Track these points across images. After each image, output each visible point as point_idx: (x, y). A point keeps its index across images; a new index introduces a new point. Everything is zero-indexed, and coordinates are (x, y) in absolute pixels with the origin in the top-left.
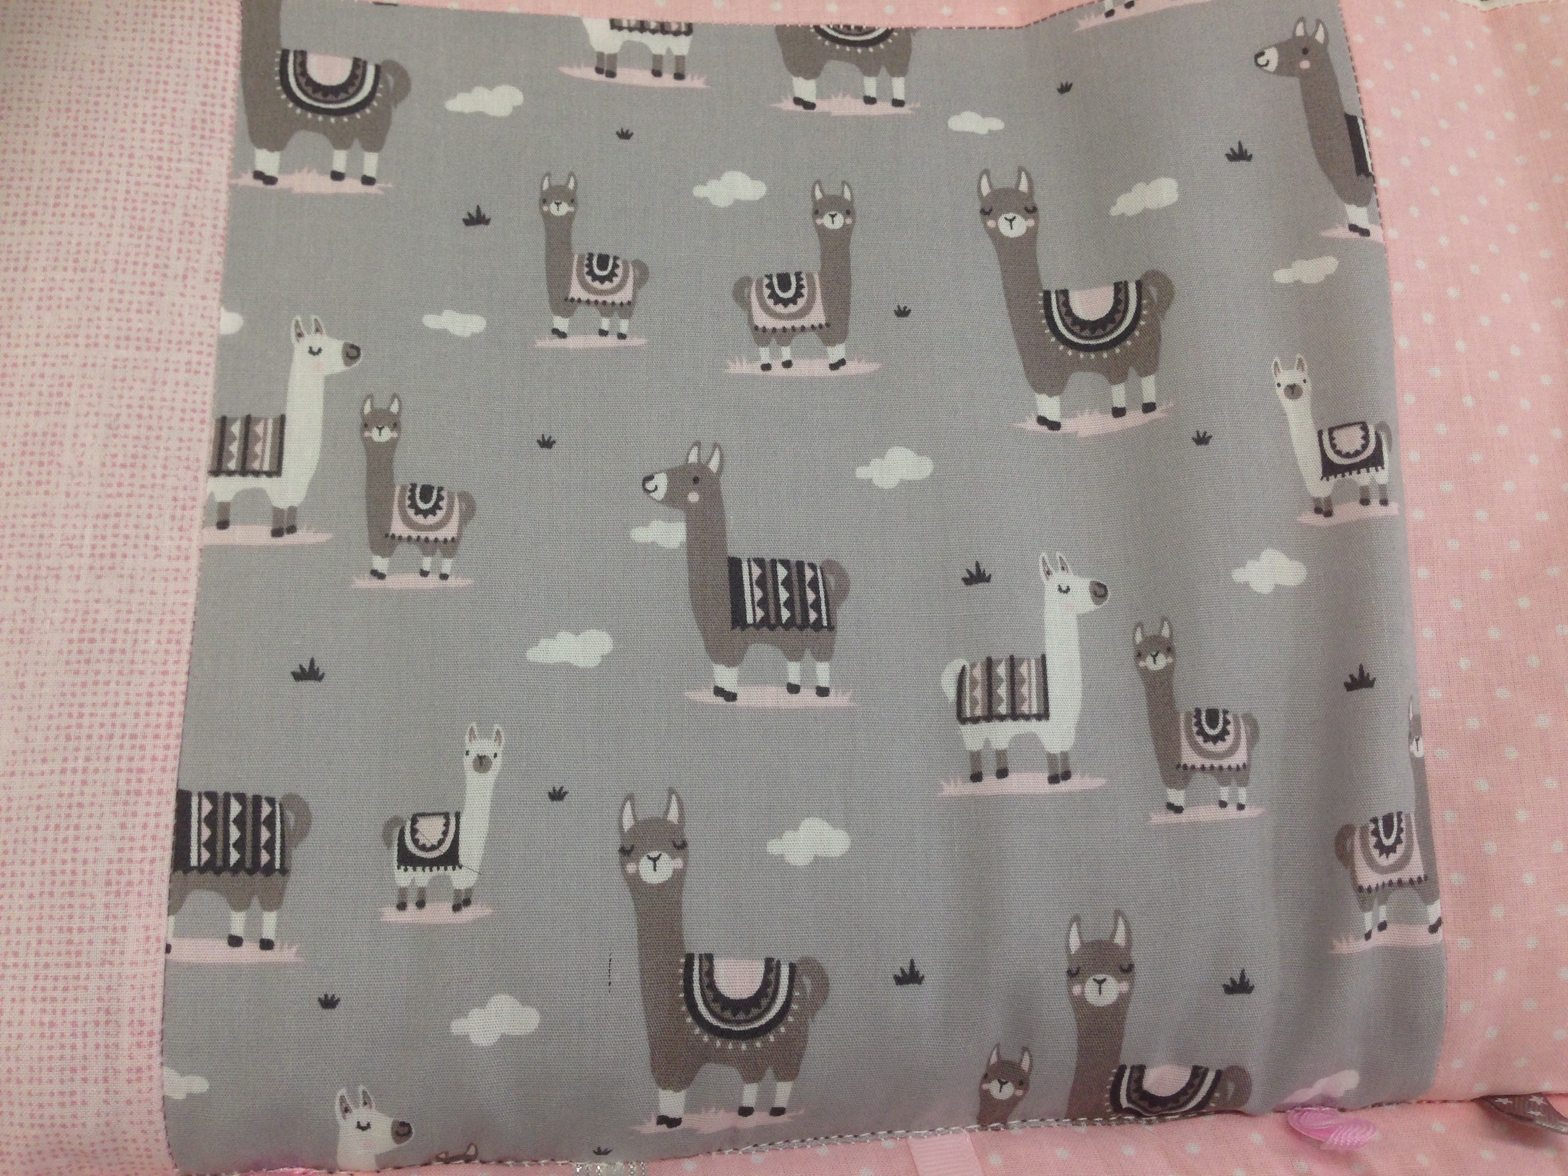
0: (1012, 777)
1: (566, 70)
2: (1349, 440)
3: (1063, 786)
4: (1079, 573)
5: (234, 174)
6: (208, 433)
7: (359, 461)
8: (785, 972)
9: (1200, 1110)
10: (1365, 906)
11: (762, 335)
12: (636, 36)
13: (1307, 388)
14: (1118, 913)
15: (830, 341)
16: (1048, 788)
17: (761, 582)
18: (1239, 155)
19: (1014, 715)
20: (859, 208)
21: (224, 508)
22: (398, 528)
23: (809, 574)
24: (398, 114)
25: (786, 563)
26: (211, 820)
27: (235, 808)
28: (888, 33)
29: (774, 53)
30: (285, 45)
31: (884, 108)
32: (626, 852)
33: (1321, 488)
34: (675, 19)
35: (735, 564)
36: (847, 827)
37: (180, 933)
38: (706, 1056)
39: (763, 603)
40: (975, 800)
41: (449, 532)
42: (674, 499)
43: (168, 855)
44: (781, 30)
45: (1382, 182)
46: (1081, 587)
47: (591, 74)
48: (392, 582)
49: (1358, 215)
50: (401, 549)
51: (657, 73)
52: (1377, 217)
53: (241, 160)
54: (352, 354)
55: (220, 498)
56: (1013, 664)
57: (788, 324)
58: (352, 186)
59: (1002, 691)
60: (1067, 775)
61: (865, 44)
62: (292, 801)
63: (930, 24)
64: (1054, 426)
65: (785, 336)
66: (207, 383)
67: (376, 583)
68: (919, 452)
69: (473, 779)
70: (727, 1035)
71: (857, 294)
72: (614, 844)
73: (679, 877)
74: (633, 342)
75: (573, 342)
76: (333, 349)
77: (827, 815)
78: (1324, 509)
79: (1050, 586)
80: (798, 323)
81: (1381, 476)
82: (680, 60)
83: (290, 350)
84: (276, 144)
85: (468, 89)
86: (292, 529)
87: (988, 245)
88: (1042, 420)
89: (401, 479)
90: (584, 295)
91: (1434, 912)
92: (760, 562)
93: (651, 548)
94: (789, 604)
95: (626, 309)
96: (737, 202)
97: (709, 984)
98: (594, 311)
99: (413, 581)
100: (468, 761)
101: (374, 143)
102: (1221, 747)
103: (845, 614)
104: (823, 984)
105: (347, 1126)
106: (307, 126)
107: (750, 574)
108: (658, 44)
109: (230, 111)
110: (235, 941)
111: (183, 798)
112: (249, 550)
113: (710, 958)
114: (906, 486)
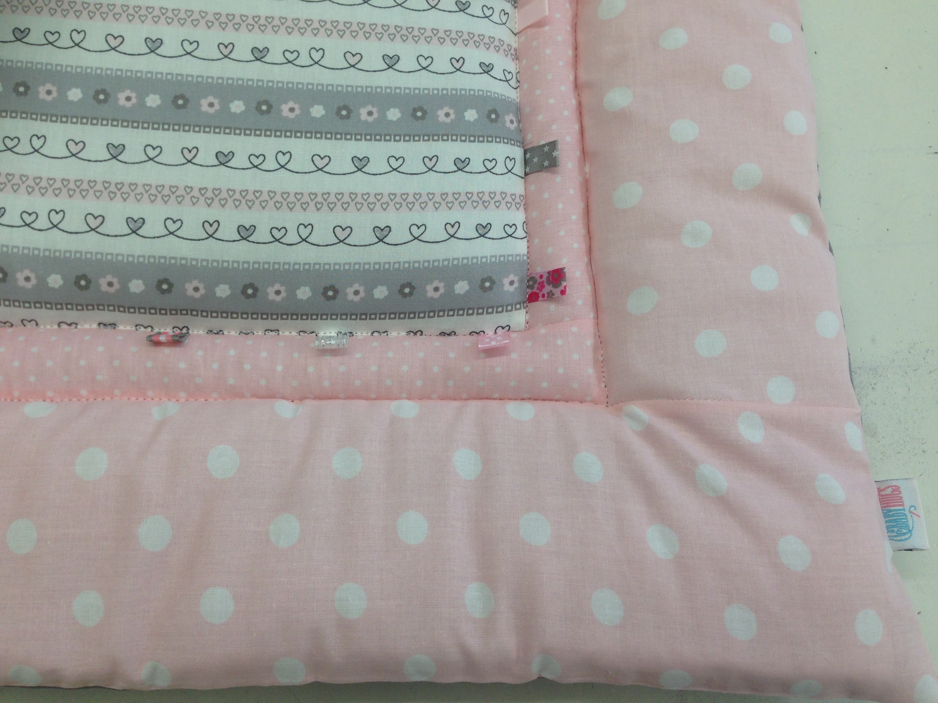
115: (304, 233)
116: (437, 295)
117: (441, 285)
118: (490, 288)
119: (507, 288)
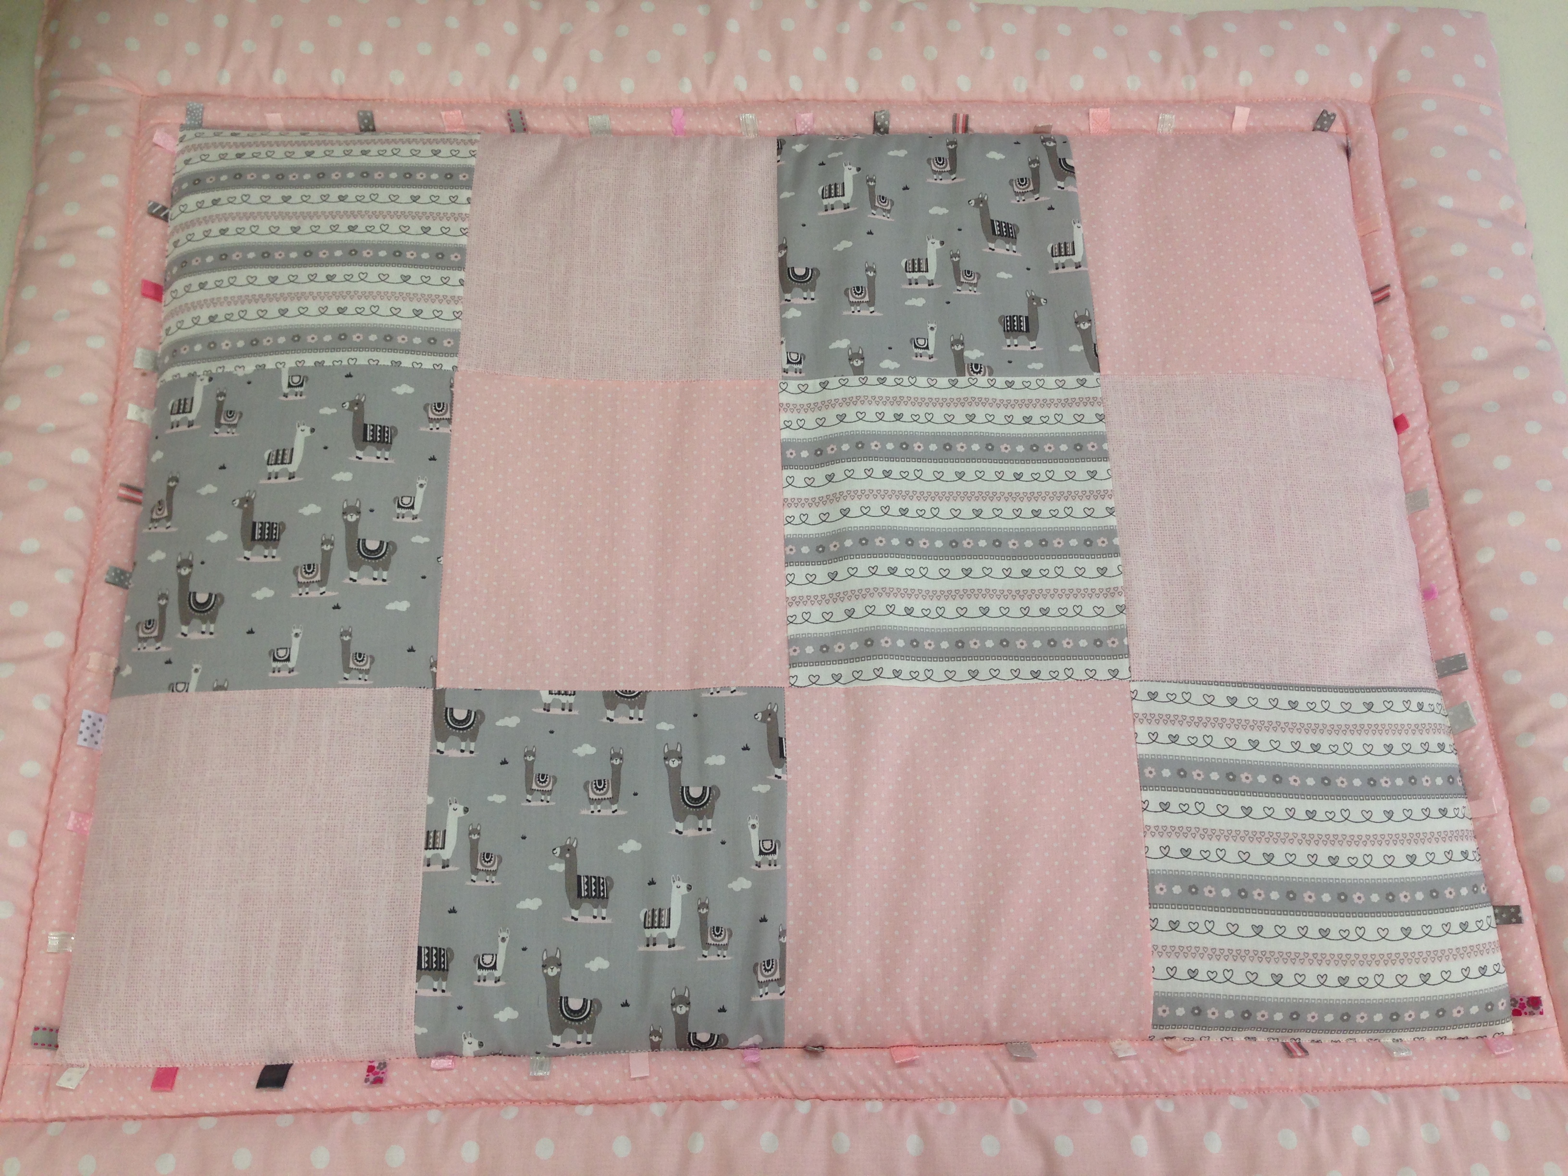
0: (657, 946)
1: (534, 710)
2: (767, 845)
3: (672, 949)
4: (683, 881)
5: (431, 751)
6: (424, 836)
7: (468, 845)
8: (589, 1002)
9: (714, 1048)
10: (761, 987)
11: (592, 801)
12: (557, 697)
13: (757, 826)
14: (686, 987)
15: (613, 803)
16: (667, 949)
17: (587, 883)
18: (746, 748)
19: (659, 927)
20: (625, 757)
21: (429, 860)
22: (479, 866)
23: (602, 881)
24: (482, 728)
25: (595, 877)
26: (428, 955)
27: (434, 952)
28: (639, 693)
29: (601, 701)
30: (447, 706)
31: (636, 721)
32: (544, 966)
33: (758, 858)
34: (570, 690)
35: (579, 877)
36: (609, 960)
37: (419, 988)
38: (567, 1026)
39: (587, 890)
40: (648, 952)
41: (494, 868)
42: (562, 856)
43: (416, 965)
44: (604, 692)
45: (788, 759)
46: (684, 886)
47: (541, 711)
48: (477, 883)
49: (778, 771)
50: (480, 873)
51: (563, 710)
52: (785, 772)
53: (433, 746)
54: (466, 810)
55: (428, 857)
56: (660, 911)
57: (600, 797)
58: (467, 754)
59: (656, 919)
60: (674, 945)
61: (631, 697)
62: (449, 949)
63: (653, 690)
64: (681, 833)
65: (599, 801)
66: (424, 820)
67: (473, 883)
68: (638, 842)
69: (501, 944)
70: (572, 1020)
71: (622, 787)
72: (541, 964)
73: (559, 974)
74: (551, 803)
75: (532, 804)
76: (461, 808)
77: (603, 957)
78: (758, 865)
79: (674, 886)
80: (603, 797)
81: (775, 857)
82: (571, 704)
83: (448, 809)
84: (444, 741)
85: (503, 718)
86: (448, 866)
87: (665, 770)
88: (677, 831)
89: (481, 850)
90: (537, 788)
91: (782, 989)
92: (587, 877)
93: (555, 872)
94: (595, 890)
95: (549, 792)
96: (587, 755)
97: (567, 1006)
98: (539, 793)
99: (484, 883)
100: (499, 939)
101: (474, 739)
102: (720, 938)
103: (612, 894)
104: (600, 1006)
105: (466, 1043)
106: (453, 734)
107: (584, 880)
108: (564, 699)
109: (430, 729)
110: (435, 990)
111: (420, 948)
112: (436, 872)
113: (567, 998)
114: (633, 852)
115: (1379, 980)
116: (1459, 1015)
117: (1462, 1009)
118: (1492, 1009)
119: (1501, 1008)
